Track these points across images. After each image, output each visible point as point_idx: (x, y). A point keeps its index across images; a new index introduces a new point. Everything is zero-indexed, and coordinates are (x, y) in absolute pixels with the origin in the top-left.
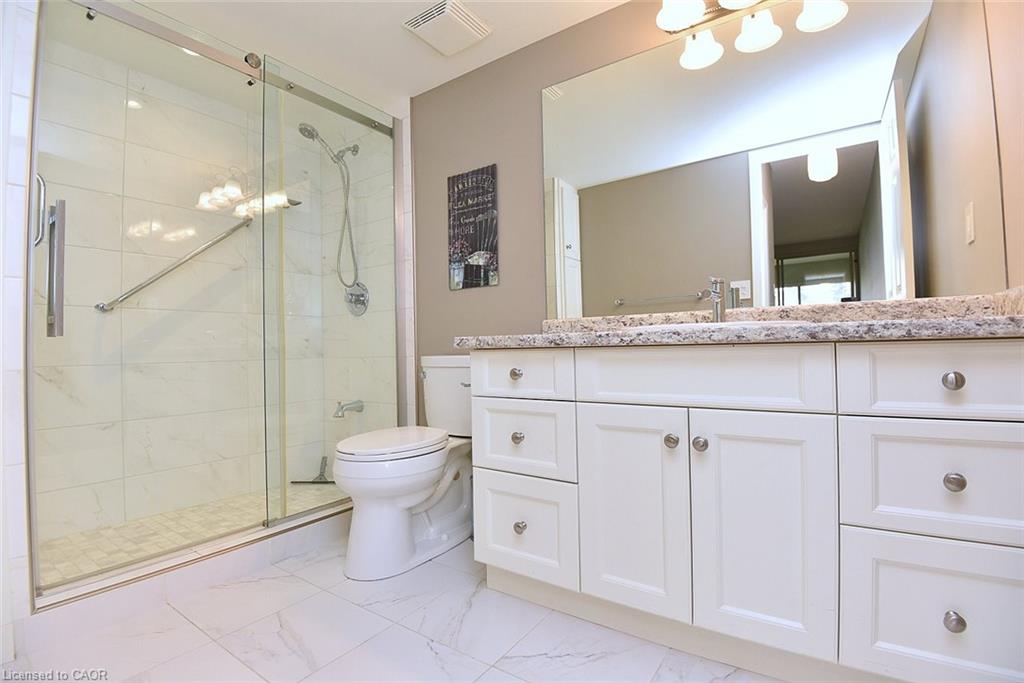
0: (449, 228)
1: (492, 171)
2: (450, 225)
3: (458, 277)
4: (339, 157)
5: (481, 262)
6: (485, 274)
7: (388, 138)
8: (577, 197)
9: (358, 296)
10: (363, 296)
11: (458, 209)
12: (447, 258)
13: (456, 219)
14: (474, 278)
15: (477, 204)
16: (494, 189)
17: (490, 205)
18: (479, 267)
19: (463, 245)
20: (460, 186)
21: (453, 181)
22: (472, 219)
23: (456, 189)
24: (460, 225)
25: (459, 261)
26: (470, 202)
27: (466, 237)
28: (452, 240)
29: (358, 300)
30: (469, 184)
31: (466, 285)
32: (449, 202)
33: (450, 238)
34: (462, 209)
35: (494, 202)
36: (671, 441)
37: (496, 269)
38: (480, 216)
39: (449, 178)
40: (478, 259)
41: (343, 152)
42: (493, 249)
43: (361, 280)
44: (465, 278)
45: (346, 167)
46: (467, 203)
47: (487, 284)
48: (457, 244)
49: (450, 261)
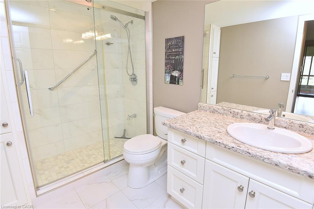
0: (165, 60)
1: (182, 39)
2: (165, 58)
3: (168, 79)
4: (126, 26)
5: (177, 75)
6: (178, 80)
7: (143, 20)
8: (220, 31)
9: (134, 78)
10: (135, 78)
11: (169, 53)
12: (164, 71)
13: (168, 56)
14: (174, 80)
15: (176, 52)
16: (183, 47)
17: (181, 53)
18: (176, 77)
19: (170, 67)
20: (170, 43)
21: (168, 40)
22: (174, 58)
23: (168, 44)
24: (169, 59)
25: (169, 73)
26: (173, 50)
27: (172, 64)
28: (166, 64)
29: (134, 79)
30: (174, 42)
31: (171, 83)
32: (166, 49)
33: (165, 64)
34: (170, 52)
35: (183, 52)
36: (241, 189)
37: (182, 79)
38: (177, 57)
39: (166, 39)
40: (176, 74)
41: (127, 24)
42: (181, 71)
43: (135, 73)
44: (171, 80)
45: (129, 30)
46: (172, 50)
47: (178, 84)
48: (168, 66)
49: (165, 72)
